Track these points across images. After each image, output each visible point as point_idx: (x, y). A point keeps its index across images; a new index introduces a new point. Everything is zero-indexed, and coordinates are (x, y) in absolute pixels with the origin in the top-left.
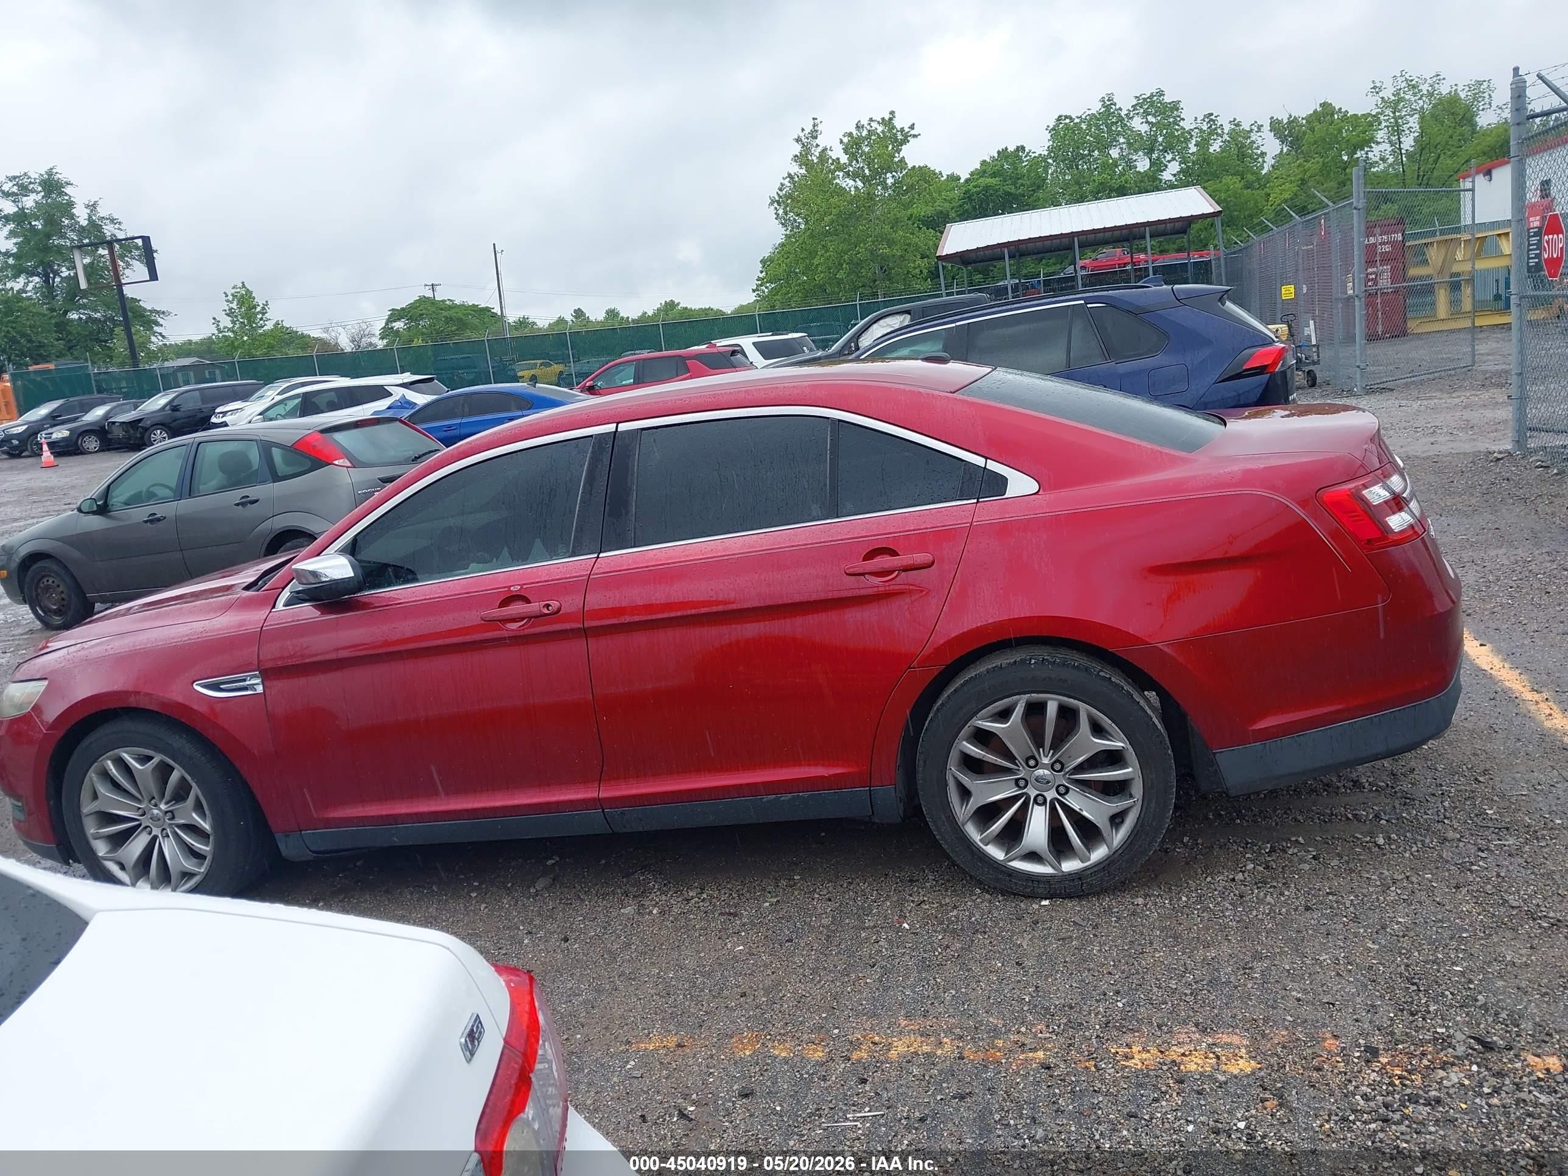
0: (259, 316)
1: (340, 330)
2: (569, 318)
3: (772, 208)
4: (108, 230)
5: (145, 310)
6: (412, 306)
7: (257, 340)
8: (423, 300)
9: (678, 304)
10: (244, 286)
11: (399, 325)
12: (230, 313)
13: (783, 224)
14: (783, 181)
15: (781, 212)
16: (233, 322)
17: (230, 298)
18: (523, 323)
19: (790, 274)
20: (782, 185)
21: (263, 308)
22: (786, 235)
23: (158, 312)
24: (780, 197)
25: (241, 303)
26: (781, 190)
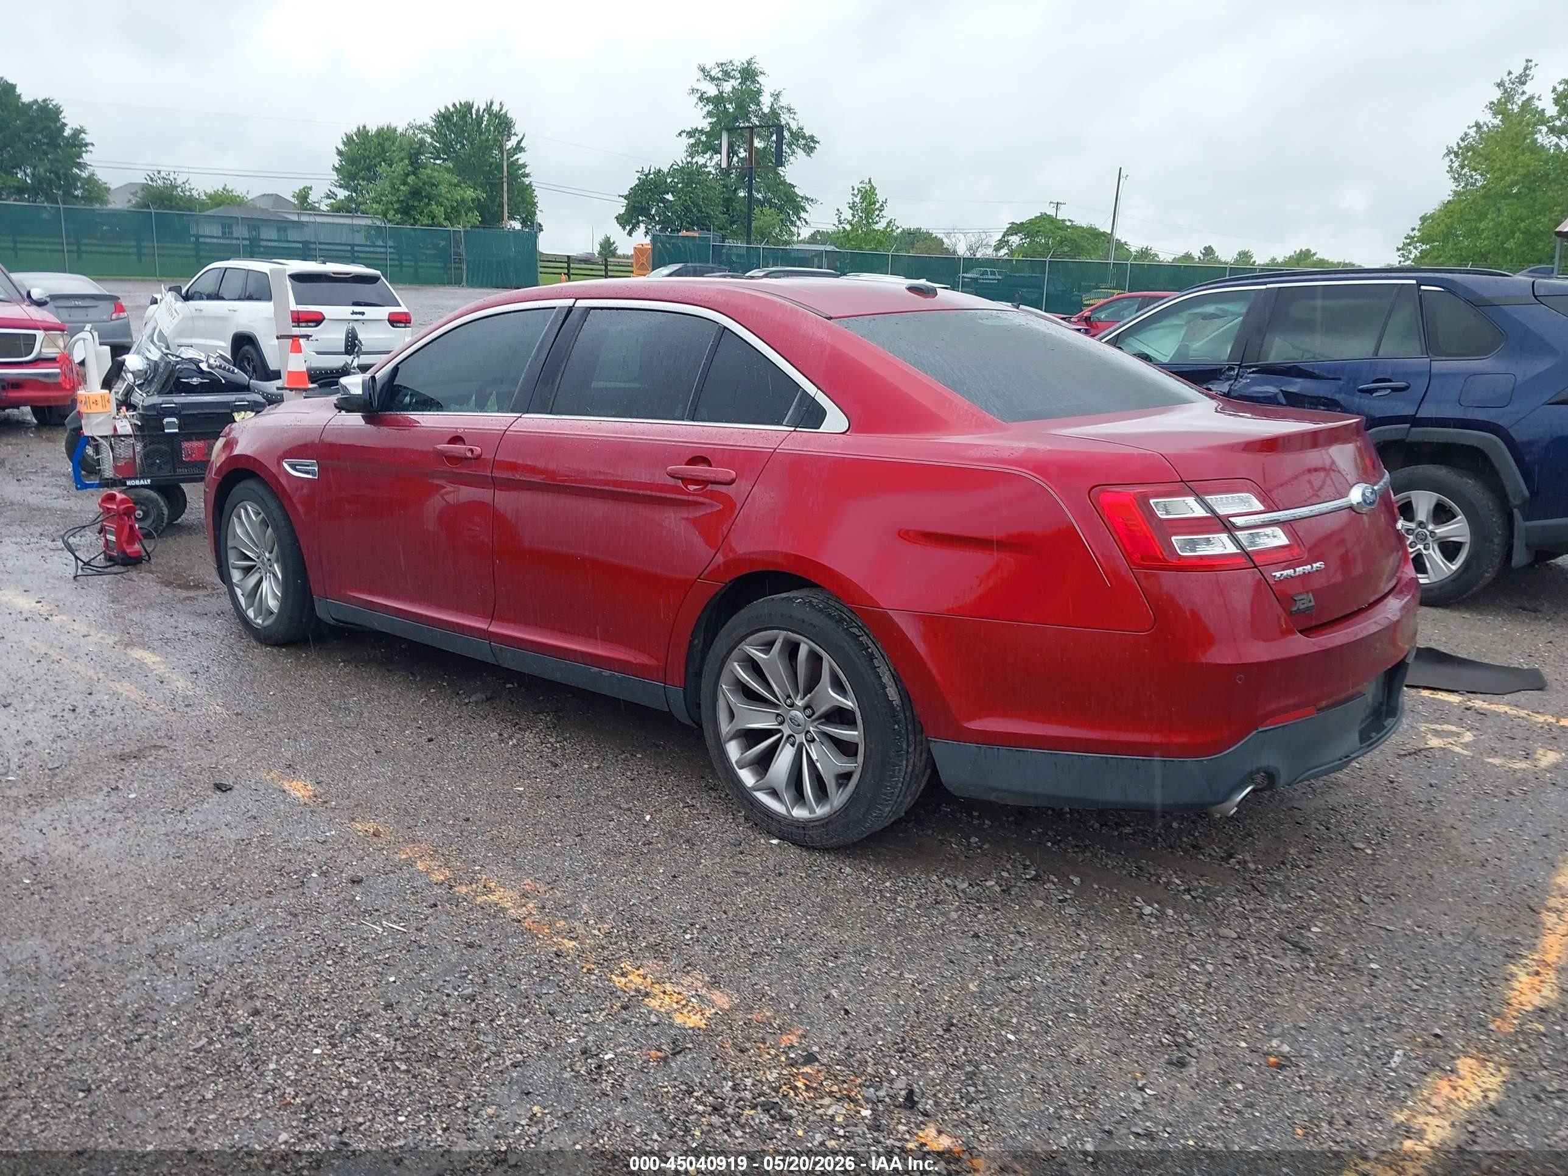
0: (877, 213)
1: (961, 236)
2: (1197, 254)
3: (1447, 159)
4: (784, 118)
5: (797, 196)
6: (1031, 222)
7: (871, 235)
8: (1044, 217)
9: (1315, 254)
10: (870, 181)
11: (1015, 240)
12: (852, 207)
13: (1455, 179)
14: (1468, 131)
15: (1456, 164)
16: (853, 215)
17: (856, 192)
18: (1144, 253)
19: (1447, 235)
20: (1466, 134)
21: (882, 205)
22: (1455, 192)
23: (807, 199)
24: (1460, 147)
25: (863, 198)
26: (1463, 140)
